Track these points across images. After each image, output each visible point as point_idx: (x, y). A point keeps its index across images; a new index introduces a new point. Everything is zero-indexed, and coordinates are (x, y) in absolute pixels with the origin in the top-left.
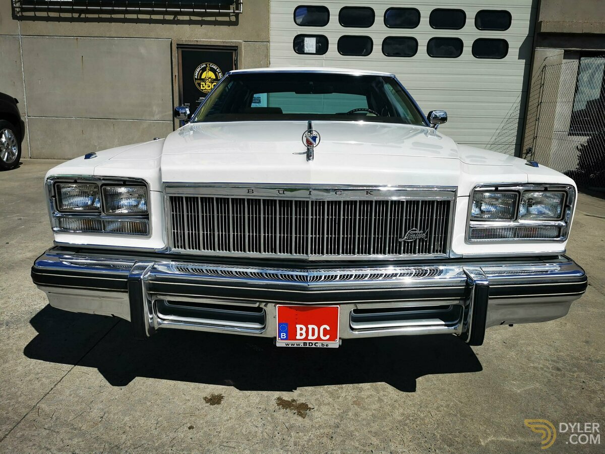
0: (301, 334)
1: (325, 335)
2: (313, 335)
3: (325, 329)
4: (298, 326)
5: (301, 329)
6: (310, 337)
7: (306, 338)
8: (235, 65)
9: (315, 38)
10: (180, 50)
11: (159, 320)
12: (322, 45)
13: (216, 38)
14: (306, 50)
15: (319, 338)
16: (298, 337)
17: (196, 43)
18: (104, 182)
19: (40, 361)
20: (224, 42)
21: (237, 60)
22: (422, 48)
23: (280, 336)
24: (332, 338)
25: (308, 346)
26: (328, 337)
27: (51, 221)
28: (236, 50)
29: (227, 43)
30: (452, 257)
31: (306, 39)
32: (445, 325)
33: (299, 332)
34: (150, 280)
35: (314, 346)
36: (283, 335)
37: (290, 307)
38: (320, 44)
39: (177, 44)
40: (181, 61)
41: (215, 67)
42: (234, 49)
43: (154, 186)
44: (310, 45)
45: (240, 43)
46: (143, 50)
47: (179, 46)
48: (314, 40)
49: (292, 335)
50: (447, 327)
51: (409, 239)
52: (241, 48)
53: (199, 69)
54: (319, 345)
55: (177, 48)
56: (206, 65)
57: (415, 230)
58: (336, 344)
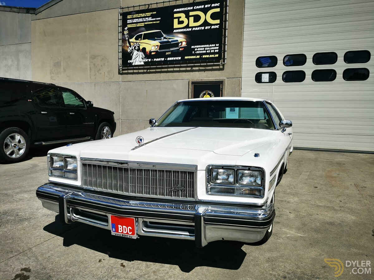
0: (121, 230)
1: (130, 232)
2: (125, 231)
3: (130, 229)
4: (119, 226)
5: (120, 228)
6: (124, 232)
7: (122, 232)
8: (221, 91)
9: (268, 74)
10: (193, 85)
11: (73, 217)
12: (273, 77)
13: (212, 77)
14: (263, 81)
15: (127, 233)
16: (119, 231)
17: (201, 81)
18: (65, 156)
19: (46, 232)
20: (215, 79)
21: (222, 88)
22: (340, 75)
23: (112, 230)
24: (133, 234)
25: (124, 236)
26: (131, 233)
27: (48, 171)
28: (222, 83)
29: (217, 79)
30: (197, 200)
31: (263, 75)
32: (190, 236)
33: (119, 229)
34: (69, 199)
35: (126, 237)
36: (114, 229)
37: (115, 216)
38: (272, 77)
39: (192, 82)
40: (193, 91)
41: (211, 93)
42: (221, 82)
43: (78, 159)
44: (265, 78)
45: (225, 79)
46: (175, 86)
47: (193, 83)
48: (267, 75)
49: (117, 230)
50: (189, 237)
51: (175, 190)
52: (225, 82)
53: (202, 94)
54: (128, 237)
55: (192, 84)
56: (206, 92)
57: (178, 186)
58: (135, 237)
